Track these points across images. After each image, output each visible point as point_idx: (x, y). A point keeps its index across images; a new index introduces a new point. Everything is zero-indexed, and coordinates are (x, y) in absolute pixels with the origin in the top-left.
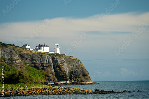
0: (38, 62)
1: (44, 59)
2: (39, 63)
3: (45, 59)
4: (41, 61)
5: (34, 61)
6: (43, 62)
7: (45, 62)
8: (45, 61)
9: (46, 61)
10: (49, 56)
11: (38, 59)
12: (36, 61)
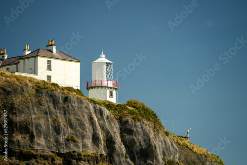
0: (42, 141)
1: (82, 125)
2: (48, 152)
3: (87, 124)
4: (62, 139)
5: (19, 137)
6: (73, 147)
7: (85, 146)
8: (89, 142)
9: (95, 139)
10: (107, 112)
11: (42, 122)
12: (32, 137)
